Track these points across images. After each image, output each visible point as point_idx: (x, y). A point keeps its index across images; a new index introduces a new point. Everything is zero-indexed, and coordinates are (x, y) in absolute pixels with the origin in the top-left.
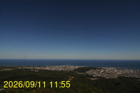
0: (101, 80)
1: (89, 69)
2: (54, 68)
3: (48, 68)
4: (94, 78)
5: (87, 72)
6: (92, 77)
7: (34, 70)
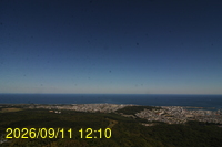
0: (161, 127)
1: (140, 109)
2: (85, 108)
3: (75, 108)
4: (149, 122)
5: (137, 114)
6: (146, 121)
7: (54, 110)
